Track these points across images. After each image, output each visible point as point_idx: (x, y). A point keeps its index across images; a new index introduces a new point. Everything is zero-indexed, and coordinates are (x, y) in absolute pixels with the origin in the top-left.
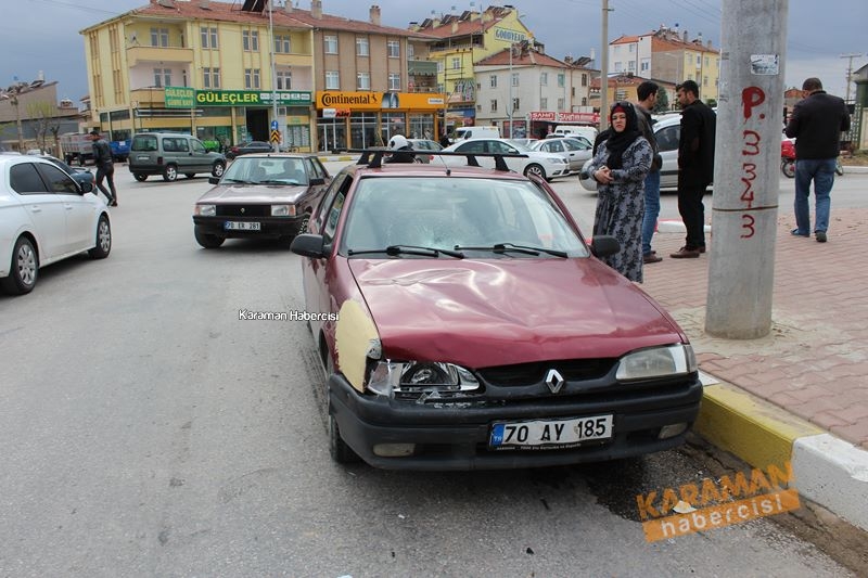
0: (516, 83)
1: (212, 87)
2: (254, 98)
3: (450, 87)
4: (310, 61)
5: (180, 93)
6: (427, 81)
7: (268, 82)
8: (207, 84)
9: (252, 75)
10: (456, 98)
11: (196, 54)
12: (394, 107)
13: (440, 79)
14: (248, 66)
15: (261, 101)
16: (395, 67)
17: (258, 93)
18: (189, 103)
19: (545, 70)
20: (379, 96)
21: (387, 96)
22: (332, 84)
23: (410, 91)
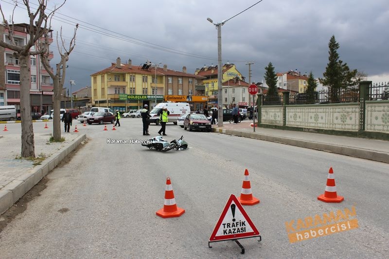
0: (234, 92)
1: (132, 94)
2: (145, 97)
3: (210, 94)
4: (163, 86)
5: (123, 96)
6: (202, 92)
7: (150, 92)
8: (131, 93)
9: (145, 90)
10: (213, 97)
11: (128, 84)
12: (190, 100)
13: (206, 90)
14: (144, 87)
15: (147, 98)
16: (191, 87)
17: (147, 96)
18: (125, 99)
19: (244, 87)
20: (185, 97)
21: (188, 97)
22: (170, 93)
23: (196, 95)
